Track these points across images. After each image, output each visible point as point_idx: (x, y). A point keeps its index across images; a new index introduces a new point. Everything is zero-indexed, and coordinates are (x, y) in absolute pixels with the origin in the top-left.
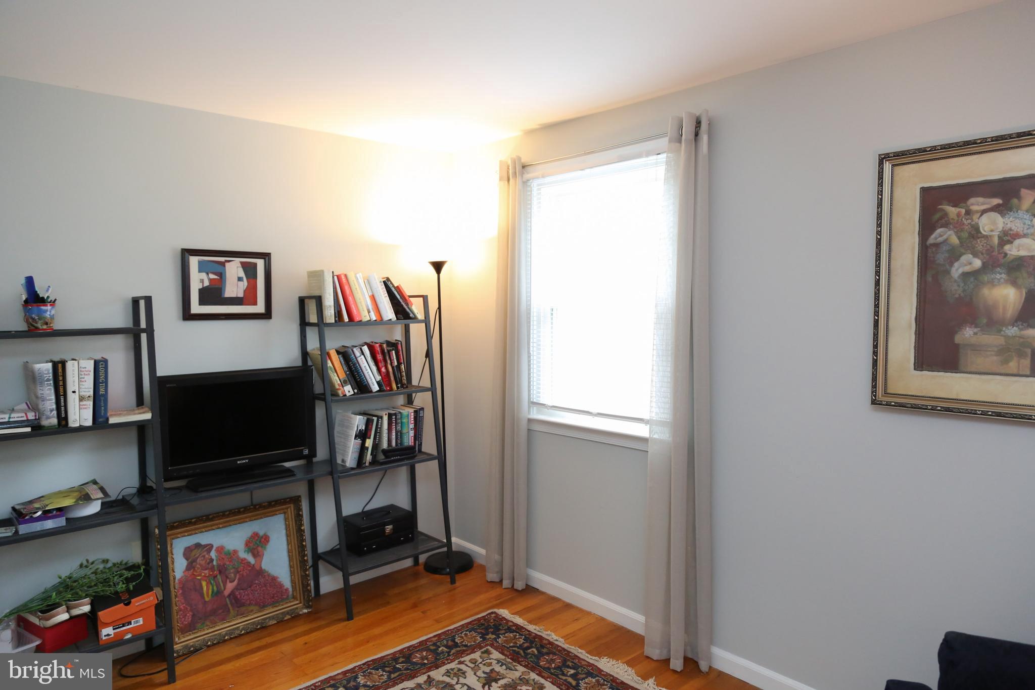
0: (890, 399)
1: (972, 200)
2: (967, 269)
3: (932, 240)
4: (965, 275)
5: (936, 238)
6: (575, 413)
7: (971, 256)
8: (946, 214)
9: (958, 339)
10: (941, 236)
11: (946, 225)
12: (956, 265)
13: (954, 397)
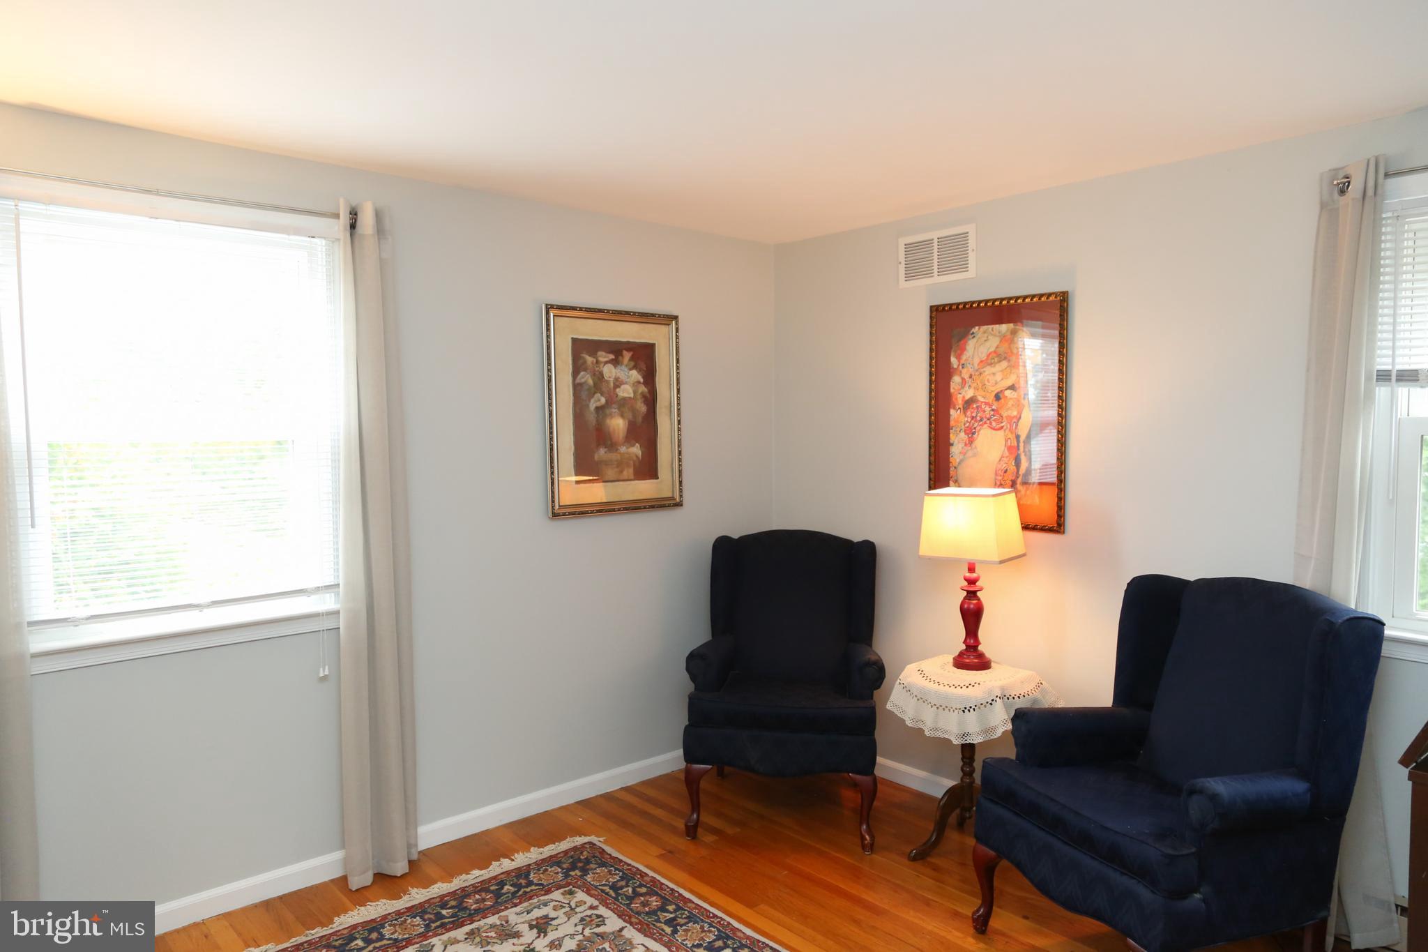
0: (564, 511)
1: (600, 353)
2: (598, 404)
3: (578, 381)
4: (597, 408)
5: (580, 379)
6: (140, 617)
7: (599, 395)
8: (585, 362)
9: (596, 457)
10: (583, 378)
11: (585, 370)
12: (592, 400)
13: (599, 501)
